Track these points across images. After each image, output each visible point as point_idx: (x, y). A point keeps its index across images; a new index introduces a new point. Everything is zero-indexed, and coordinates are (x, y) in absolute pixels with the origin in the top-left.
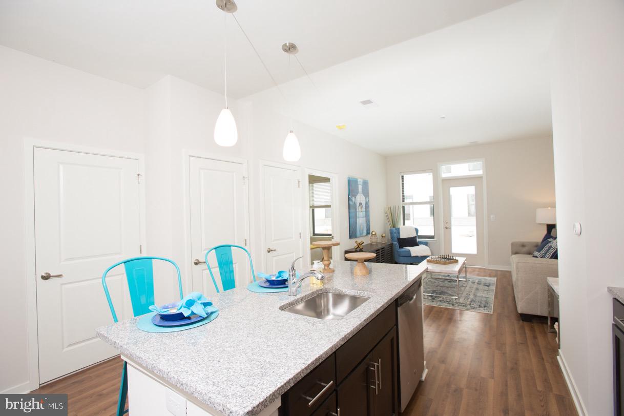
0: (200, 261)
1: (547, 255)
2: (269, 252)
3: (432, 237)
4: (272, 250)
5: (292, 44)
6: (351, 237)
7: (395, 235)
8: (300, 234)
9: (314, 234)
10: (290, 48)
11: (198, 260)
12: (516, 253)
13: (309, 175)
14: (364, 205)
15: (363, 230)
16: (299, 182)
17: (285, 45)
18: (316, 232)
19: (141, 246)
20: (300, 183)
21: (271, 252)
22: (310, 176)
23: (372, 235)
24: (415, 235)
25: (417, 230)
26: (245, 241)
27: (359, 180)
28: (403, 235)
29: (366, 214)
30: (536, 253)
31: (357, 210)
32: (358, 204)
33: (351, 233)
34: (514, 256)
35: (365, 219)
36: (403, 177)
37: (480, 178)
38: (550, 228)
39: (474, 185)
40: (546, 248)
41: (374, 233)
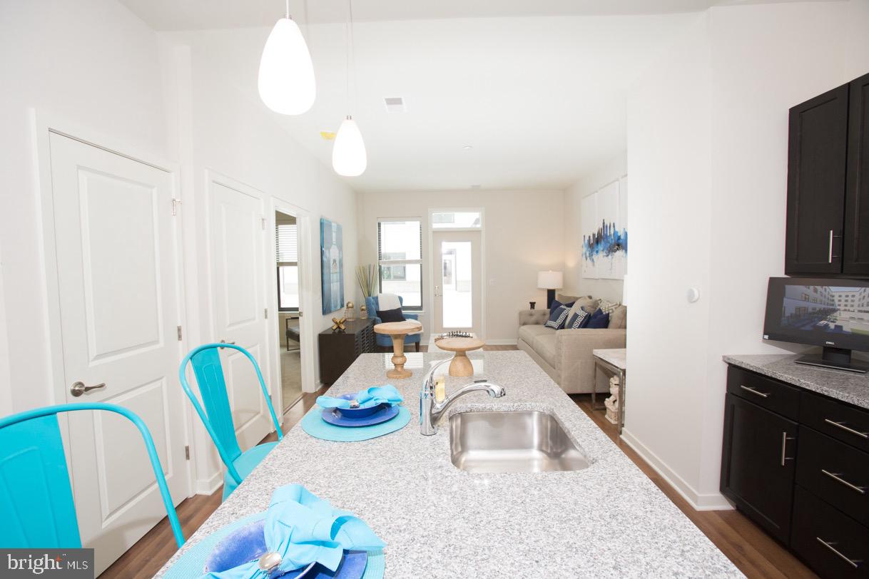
1: (575, 325)
3: (420, 308)
6: (324, 312)
7: (373, 307)
8: (266, 312)
9: (280, 309)
12: (524, 324)
14: (337, 262)
15: (337, 301)
16: (263, 220)
18: (282, 306)
20: (265, 221)
22: (277, 213)
23: (348, 307)
24: (399, 306)
25: (401, 299)
27: (333, 224)
28: (383, 307)
29: (340, 276)
30: (551, 323)
31: (331, 271)
32: (332, 262)
33: (325, 305)
34: (522, 327)
35: (339, 283)
36: (379, 224)
37: (478, 232)
38: (551, 293)
39: (471, 241)
40: (562, 317)
41: (350, 305)
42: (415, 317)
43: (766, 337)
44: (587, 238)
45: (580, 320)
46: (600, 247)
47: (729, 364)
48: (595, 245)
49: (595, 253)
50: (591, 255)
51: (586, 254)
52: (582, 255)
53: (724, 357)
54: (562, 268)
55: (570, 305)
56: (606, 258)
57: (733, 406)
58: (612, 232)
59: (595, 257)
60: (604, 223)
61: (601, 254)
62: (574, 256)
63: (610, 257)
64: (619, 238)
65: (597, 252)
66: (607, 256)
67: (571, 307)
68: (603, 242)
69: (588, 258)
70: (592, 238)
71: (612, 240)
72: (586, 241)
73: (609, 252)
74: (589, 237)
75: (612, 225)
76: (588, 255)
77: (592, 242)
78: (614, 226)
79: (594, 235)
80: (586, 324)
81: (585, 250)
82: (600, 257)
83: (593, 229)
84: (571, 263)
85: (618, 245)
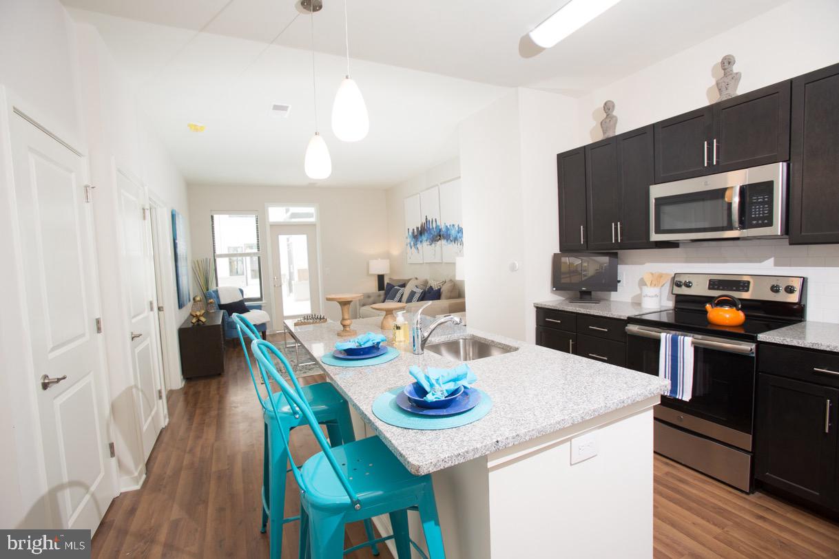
2: (133, 339)
6: (180, 307)
7: (214, 300)
8: (151, 304)
12: (363, 305)
15: (187, 296)
16: (143, 209)
23: (196, 301)
24: (241, 298)
25: (242, 291)
27: (180, 216)
33: (180, 300)
35: (187, 277)
36: (212, 217)
37: (313, 225)
38: (381, 278)
39: (307, 234)
40: (398, 295)
41: (198, 299)
42: (259, 307)
43: (554, 289)
44: (411, 231)
45: (417, 296)
46: (424, 238)
47: (537, 308)
48: (419, 236)
49: (419, 242)
50: (415, 245)
51: (410, 244)
52: (407, 245)
53: (534, 304)
54: (387, 256)
55: (404, 286)
56: (430, 246)
57: (541, 332)
58: (434, 226)
59: (419, 246)
60: (426, 219)
61: (425, 244)
62: (398, 246)
63: (433, 245)
64: (440, 230)
65: (421, 242)
66: (431, 244)
67: (405, 287)
68: (426, 234)
69: (413, 247)
70: (415, 231)
71: (434, 232)
72: (410, 234)
73: (432, 241)
74: (413, 230)
75: (434, 220)
76: (412, 243)
77: (416, 234)
78: (436, 221)
79: (417, 228)
80: (423, 297)
81: (409, 240)
82: (425, 246)
83: (416, 223)
84: (395, 252)
85: (440, 236)
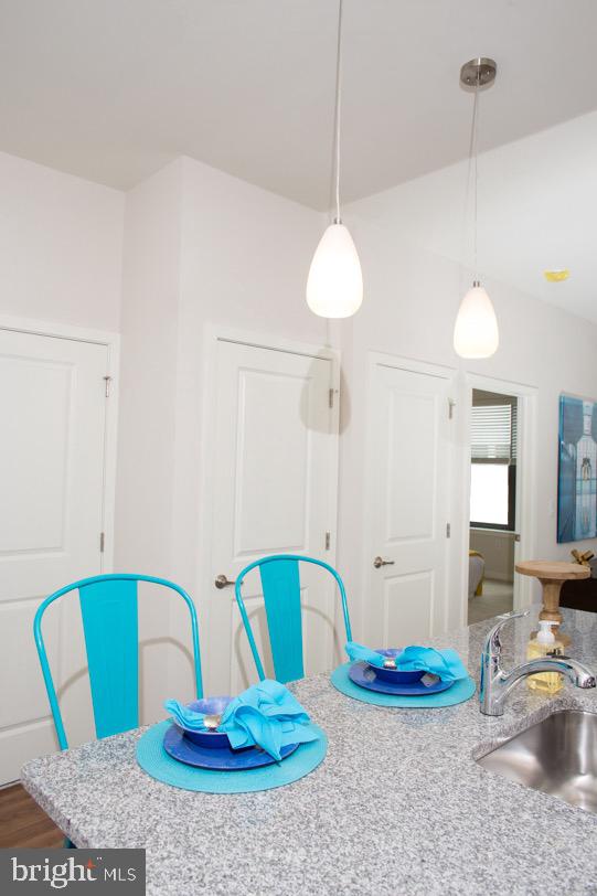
0: (229, 580)
2: (378, 566)
4: (385, 563)
5: (488, 60)
6: (559, 539)
8: (448, 527)
10: (481, 73)
11: (224, 577)
13: (474, 390)
14: (593, 462)
15: (589, 523)
16: (451, 406)
17: (470, 65)
19: (102, 535)
20: (454, 409)
21: (382, 567)
22: (475, 392)
26: (328, 537)
27: (585, 403)
31: (578, 476)
32: (579, 462)
33: (561, 528)
